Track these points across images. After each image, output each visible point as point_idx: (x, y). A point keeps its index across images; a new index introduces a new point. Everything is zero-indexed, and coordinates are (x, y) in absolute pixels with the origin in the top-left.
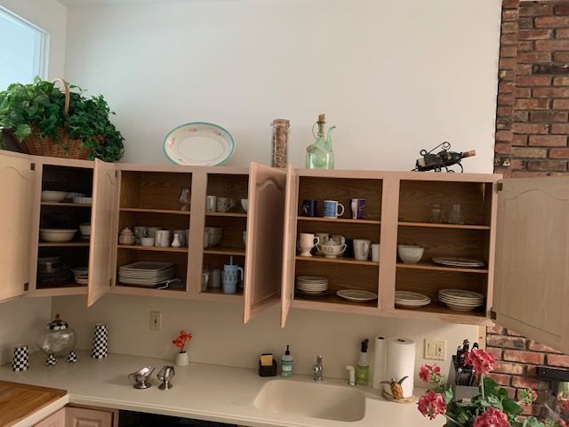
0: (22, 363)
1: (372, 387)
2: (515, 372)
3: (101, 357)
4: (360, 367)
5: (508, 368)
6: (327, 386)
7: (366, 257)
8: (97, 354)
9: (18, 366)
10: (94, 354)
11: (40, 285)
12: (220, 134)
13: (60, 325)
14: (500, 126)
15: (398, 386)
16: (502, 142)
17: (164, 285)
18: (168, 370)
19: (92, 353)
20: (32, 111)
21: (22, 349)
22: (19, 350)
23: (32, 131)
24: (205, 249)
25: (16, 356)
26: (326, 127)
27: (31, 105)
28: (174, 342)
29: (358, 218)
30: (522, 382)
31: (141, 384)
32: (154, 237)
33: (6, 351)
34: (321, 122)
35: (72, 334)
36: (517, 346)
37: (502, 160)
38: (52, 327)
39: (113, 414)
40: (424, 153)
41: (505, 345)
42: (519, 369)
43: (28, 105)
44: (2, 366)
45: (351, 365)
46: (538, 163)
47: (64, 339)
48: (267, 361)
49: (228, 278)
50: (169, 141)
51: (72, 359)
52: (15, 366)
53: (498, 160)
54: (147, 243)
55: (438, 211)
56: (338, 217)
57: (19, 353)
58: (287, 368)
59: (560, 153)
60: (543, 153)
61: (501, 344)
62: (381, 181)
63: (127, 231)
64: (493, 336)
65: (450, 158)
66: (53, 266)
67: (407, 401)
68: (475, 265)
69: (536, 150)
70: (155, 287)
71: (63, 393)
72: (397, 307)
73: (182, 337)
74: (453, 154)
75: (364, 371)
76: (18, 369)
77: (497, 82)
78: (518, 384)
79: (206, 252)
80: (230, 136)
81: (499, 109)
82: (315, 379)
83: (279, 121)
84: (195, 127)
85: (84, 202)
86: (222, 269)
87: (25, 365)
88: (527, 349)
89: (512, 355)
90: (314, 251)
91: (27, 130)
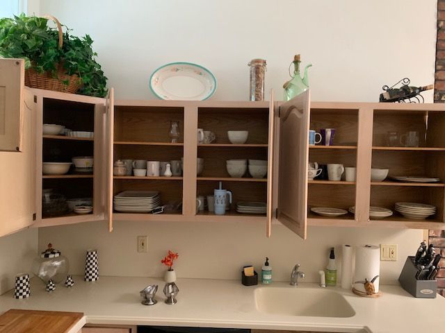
0: (24, 290)
1: (341, 287)
3: (94, 280)
4: (331, 271)
6: (301, 289)
7: (339, 179)
8: (90, 277)
9: (21, 294)
10: (88, 277)
11: (45, 215)
12: (200, 74)
13: (54, 253)
14: (439, 67)
15: (371, 284)
16: (438, 80)
17: (160, 210)
18: (170, 286)
19: (85, 277)
20: (31, 43)
21: (24, 278)
22: (21, 279)
23: (31, 63)
24: (198, 176)
25: (18, 285)
26: (302, 66)
27: (28, 38)
28: (163, 262)
29: (330, 145)
31: (149, 301)
32: (145, 167)
33: (6, 280)
34: (297, 61)
35: (64, 261)
37: (441, 95)
38: (47, 256)
39: (130, 330)
40: (386, 88)
41: (443, 245)
43: (26, 38)
44: (2, 295)
45: (321, 270)
47: (56, 267)
48: (249, 272)
49: (220, 202)
50: (154, 80)
51: (69, 283)
52: (18, 294)
53: (437, 95)
54: (140, 173)
55: (396, 138)
56: (316, 144)
57: (21, 282)
58: (267, 277)
61: (440, 244)
62: (357, 111)
63: (119, 162)
64: (434, 239)
65: (412, 92)
66: (51, 197)
67: (378, 296)
68: (435, 180)
70: (150, 212)
71: (80, 315)
72: (371, 218)
73: (170, 257)
74: (414, 88)
75: (333, 274)
76: (21, 297)
77: (436, 31)
79: (199, 179)
80: (211, 74)
81: (438, 53)
82: (291, 284)
83: (257, 61)
84: (178, 67)
85: (79, 136)
86: (212, 194)
87: (27, 293)
91: (27, 63)
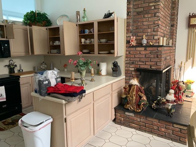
2: (132, 70)
4: (97, 70)
5: (131, 69)
12: (67, 17)
13: (44, 63)
14: (128, 3)
15: (100, 72)
16: (129, 8)
17: (58, 53)
28: (64, 66)
30: (134, 72)
34: (84, 10)
36: (133, 63)
42: (133, 69)
46: (141, 12)
50: (57, 21)
56: (88, 33)
59: (146, 8)
60: (142, 9)
61: (129, 63)
62: (93, 23)
63: (51, 42)
64: (127, 61)
69: (140, 9)
70: (56, 53)
78: (133, 73)
83: (77, 11)
84: (63, 16)
88: (135, 64)
89: (131, 66)
90: (84, 42)
91: (29, 21)
